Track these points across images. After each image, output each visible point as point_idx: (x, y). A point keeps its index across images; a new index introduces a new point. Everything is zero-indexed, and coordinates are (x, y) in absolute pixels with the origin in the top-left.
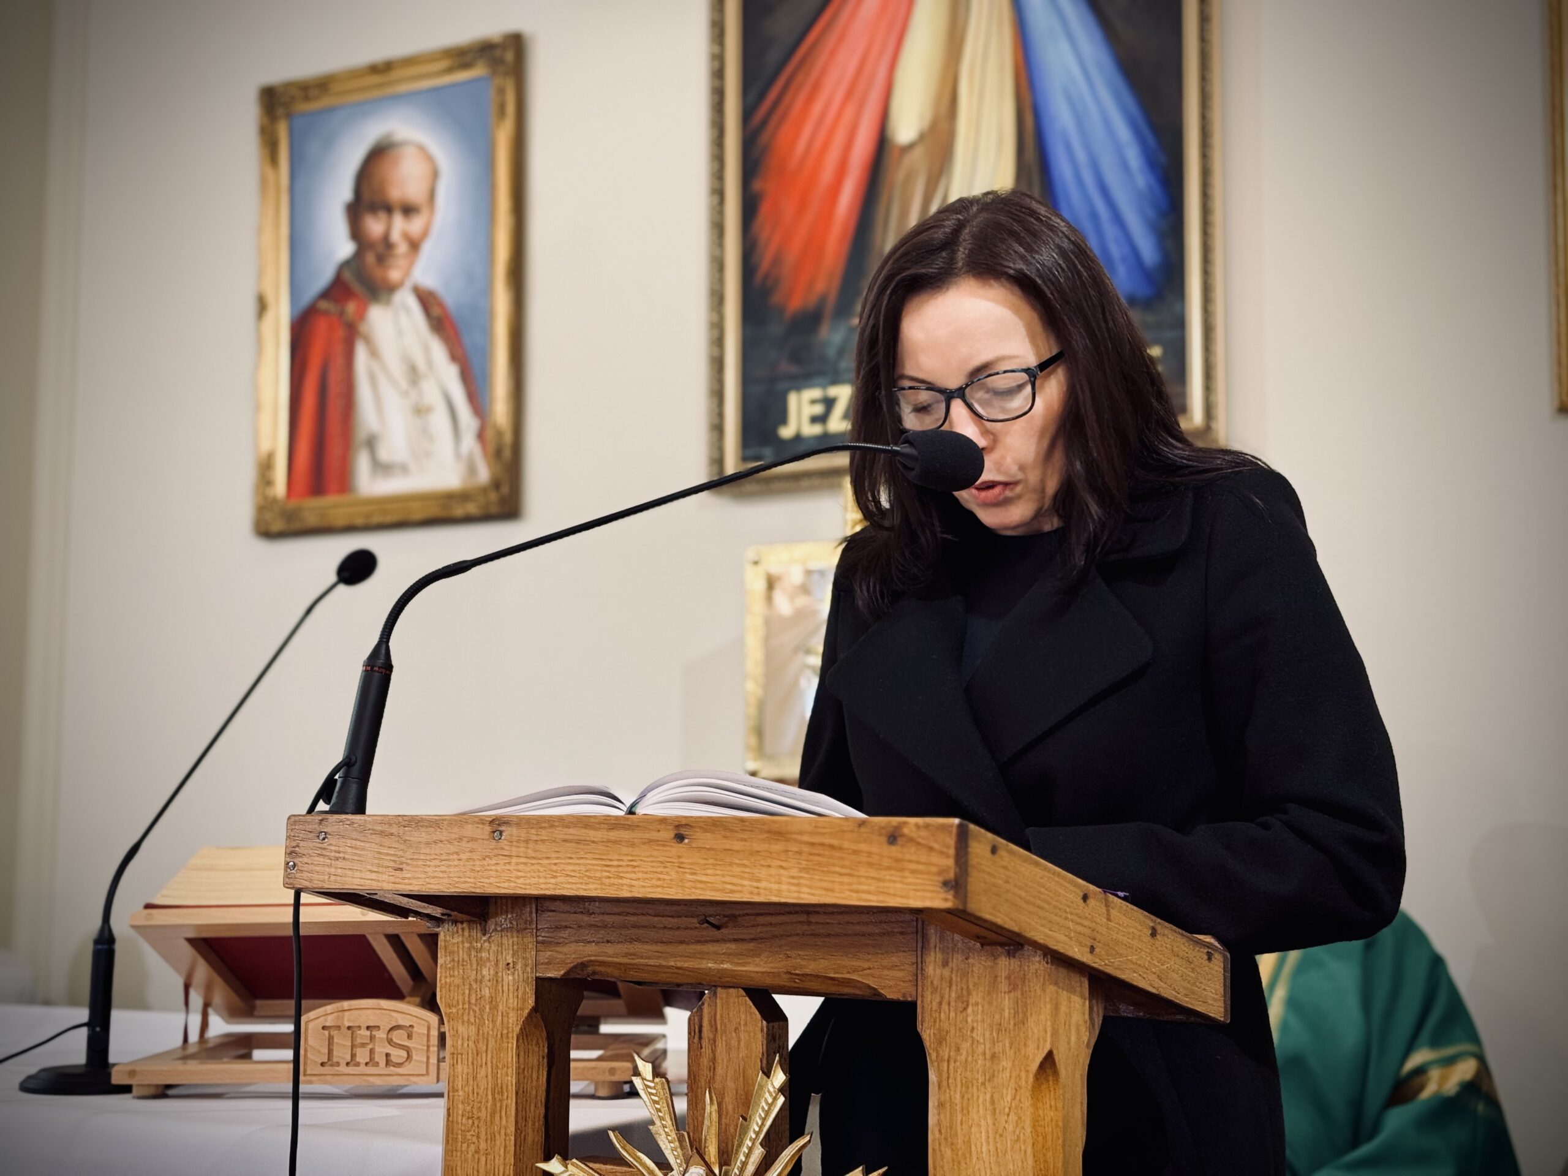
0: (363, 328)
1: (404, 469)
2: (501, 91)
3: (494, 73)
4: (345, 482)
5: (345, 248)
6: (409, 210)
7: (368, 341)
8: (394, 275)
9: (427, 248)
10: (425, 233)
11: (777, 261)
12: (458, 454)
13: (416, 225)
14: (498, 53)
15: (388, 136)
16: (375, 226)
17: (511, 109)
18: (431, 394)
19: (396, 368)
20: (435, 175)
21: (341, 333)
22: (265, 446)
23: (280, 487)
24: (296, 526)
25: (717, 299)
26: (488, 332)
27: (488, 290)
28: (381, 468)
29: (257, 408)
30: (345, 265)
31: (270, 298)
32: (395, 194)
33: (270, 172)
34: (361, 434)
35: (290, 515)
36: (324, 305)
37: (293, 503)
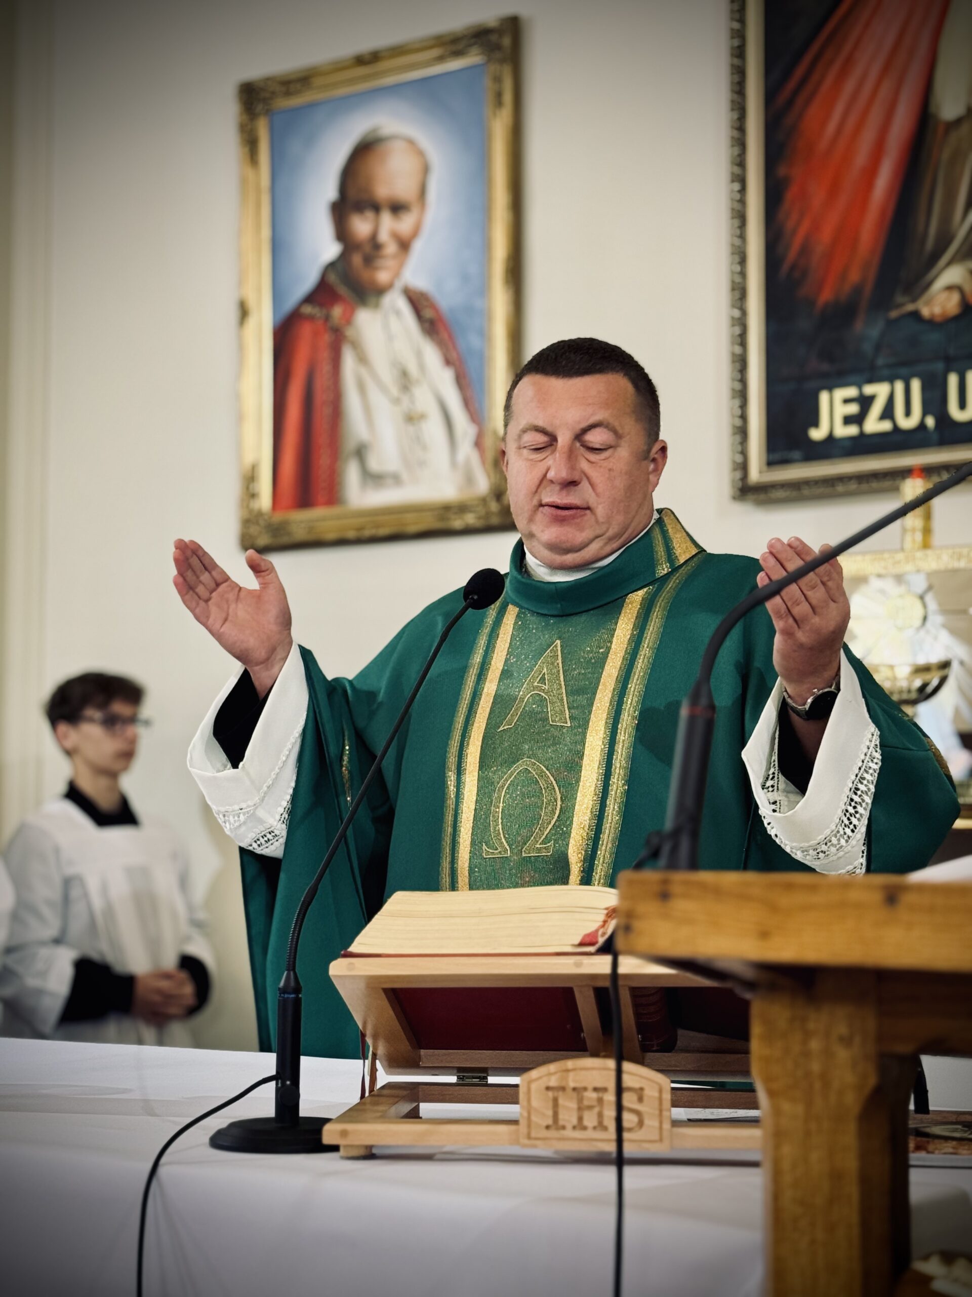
0: (349, 332)
1: (397, 479)
2: (498, 80)
3: (489, 60)
4: (334, 496)
5: (331, 250)
6: (397, 208)
7: (357, 346)
8: (383, 277)
9: (418, 246)
10: (416, 233)
11: (805, 250)
12: (453, 463)
13: (405, 224)
14: (494, 38)
15: (375, 130)
16: (361, 226)
17: (508, 97)
18: (424, 400)
19: (387, 375)
20: (426, 170)
21: (327, 338)
22: (249, 458)
23: (265, 500)
24: (285, 540)
25: (739, 292)
26: (485, 334)
27: (484, 290)
28: (372, 478)
29: (240, 418)
30: (331, 266)
31: (251, 303)
32: (383, 191)
33: (250, 172)
34: (350, 444)
35: (276, 529)
36: (308, 309)
37: (278, 517)
